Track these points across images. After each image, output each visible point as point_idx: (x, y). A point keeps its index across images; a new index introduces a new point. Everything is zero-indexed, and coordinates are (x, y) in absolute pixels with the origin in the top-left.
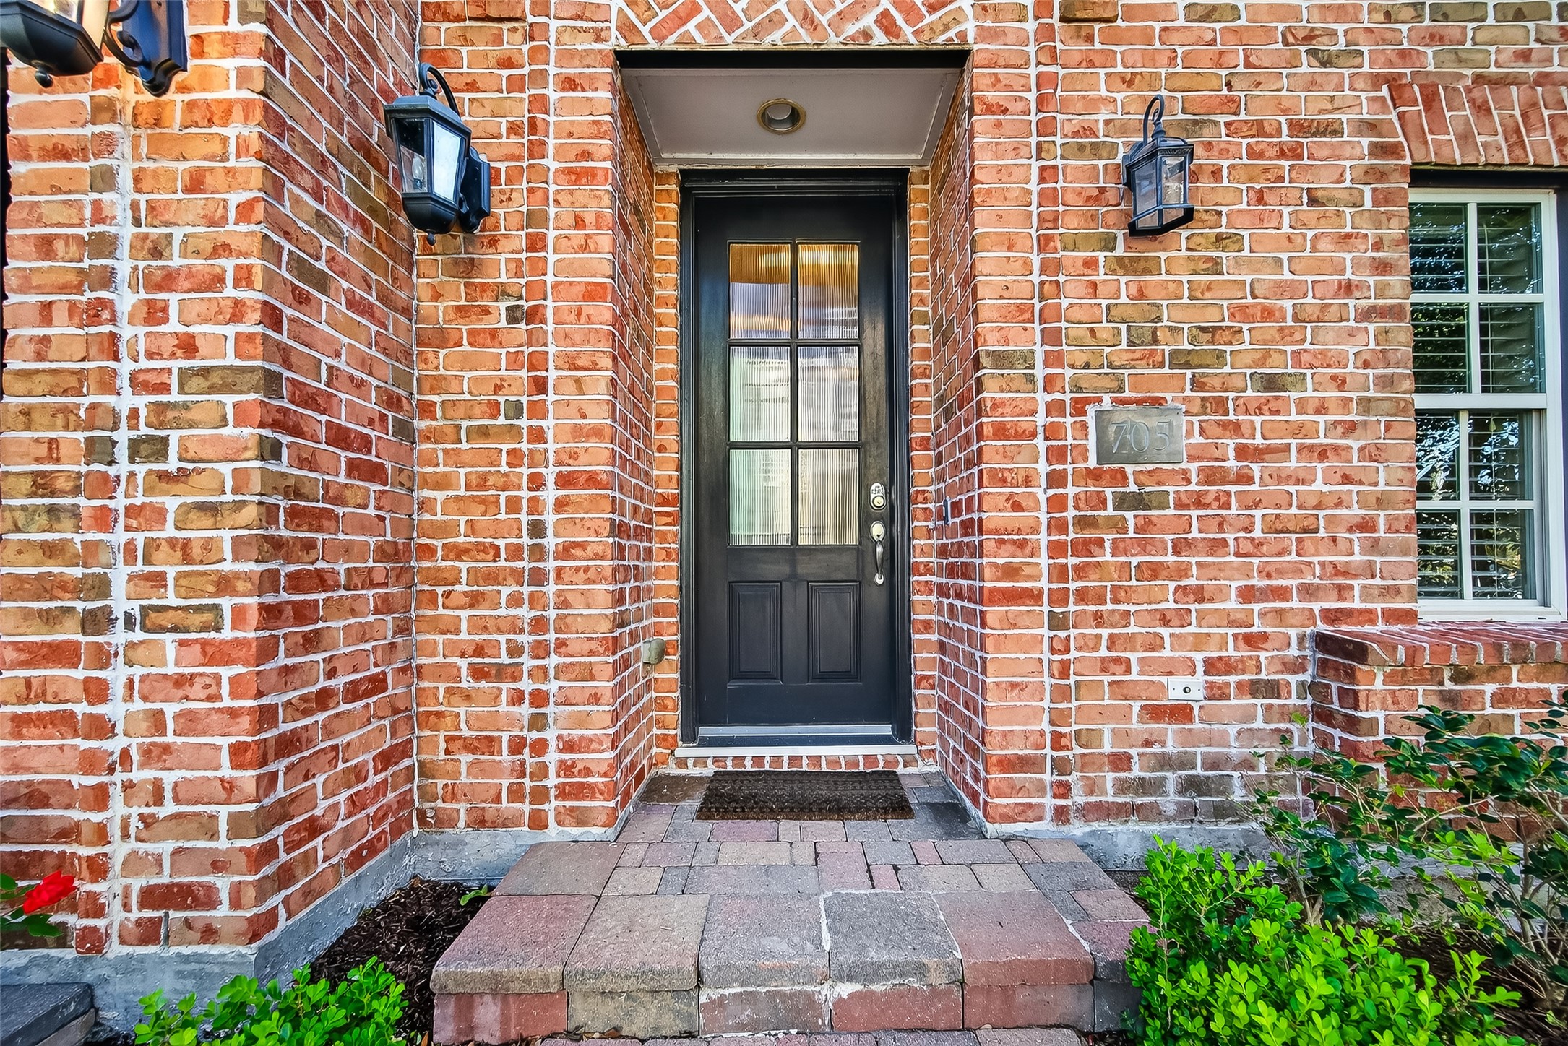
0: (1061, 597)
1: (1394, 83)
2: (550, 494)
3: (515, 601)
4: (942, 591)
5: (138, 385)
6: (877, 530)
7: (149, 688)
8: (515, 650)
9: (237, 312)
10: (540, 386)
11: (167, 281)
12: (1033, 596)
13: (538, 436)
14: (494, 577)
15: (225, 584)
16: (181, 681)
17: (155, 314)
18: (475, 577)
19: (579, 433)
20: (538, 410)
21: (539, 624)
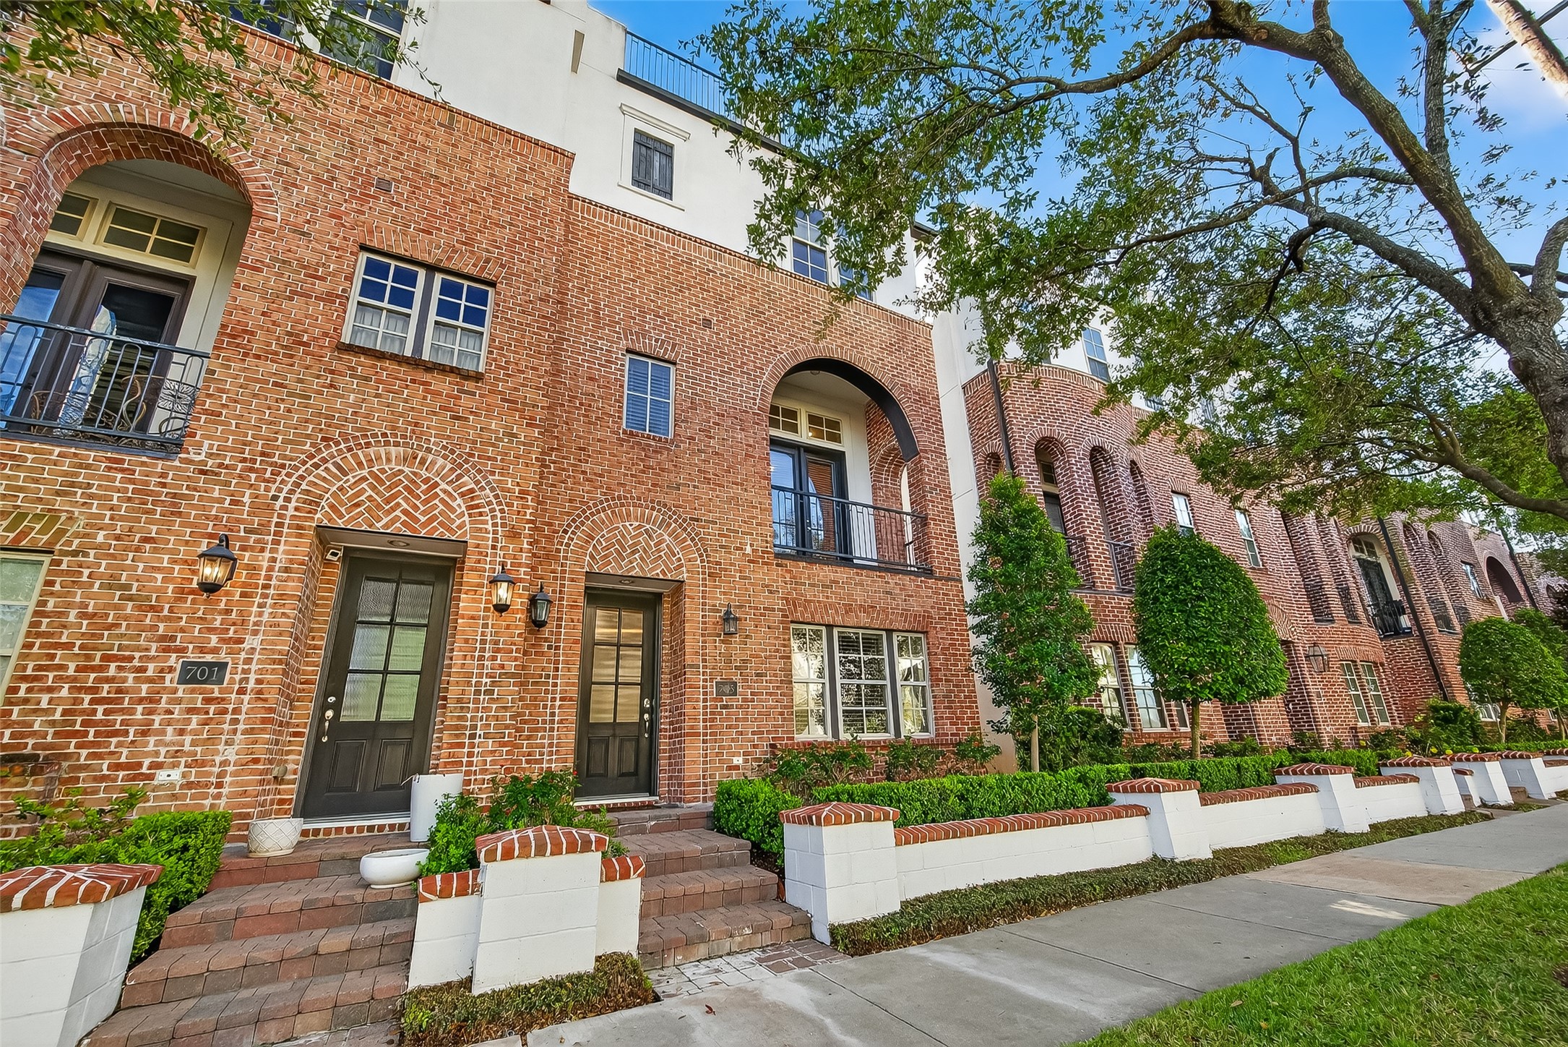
0: (705, 735)
1: (787, 599)
2: (558, 703)
3: (543, 737)
4: (671, 737)
5: (488, 676)
6: (646, 716)
7: (482, 754)
8: (542, 754)
9: (516, 659)
10: (557, 669)
11: (498, 651)
12: (698, 734)
13: (555, 685)
14: (537, 730)
15: (507, 727)
16: (493, 752)
17: (494, 658)
18: (530, 730)
19: (567, 684)
20: (556, 677)
21: (551, 745)
